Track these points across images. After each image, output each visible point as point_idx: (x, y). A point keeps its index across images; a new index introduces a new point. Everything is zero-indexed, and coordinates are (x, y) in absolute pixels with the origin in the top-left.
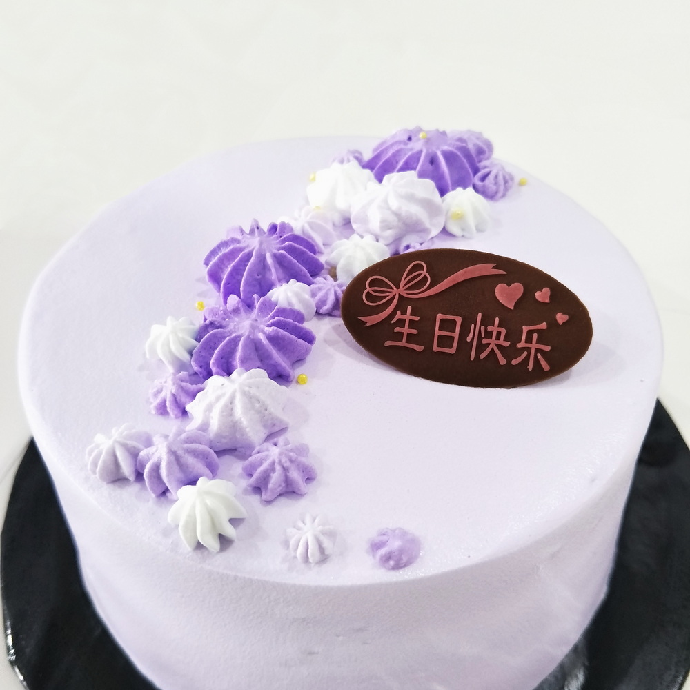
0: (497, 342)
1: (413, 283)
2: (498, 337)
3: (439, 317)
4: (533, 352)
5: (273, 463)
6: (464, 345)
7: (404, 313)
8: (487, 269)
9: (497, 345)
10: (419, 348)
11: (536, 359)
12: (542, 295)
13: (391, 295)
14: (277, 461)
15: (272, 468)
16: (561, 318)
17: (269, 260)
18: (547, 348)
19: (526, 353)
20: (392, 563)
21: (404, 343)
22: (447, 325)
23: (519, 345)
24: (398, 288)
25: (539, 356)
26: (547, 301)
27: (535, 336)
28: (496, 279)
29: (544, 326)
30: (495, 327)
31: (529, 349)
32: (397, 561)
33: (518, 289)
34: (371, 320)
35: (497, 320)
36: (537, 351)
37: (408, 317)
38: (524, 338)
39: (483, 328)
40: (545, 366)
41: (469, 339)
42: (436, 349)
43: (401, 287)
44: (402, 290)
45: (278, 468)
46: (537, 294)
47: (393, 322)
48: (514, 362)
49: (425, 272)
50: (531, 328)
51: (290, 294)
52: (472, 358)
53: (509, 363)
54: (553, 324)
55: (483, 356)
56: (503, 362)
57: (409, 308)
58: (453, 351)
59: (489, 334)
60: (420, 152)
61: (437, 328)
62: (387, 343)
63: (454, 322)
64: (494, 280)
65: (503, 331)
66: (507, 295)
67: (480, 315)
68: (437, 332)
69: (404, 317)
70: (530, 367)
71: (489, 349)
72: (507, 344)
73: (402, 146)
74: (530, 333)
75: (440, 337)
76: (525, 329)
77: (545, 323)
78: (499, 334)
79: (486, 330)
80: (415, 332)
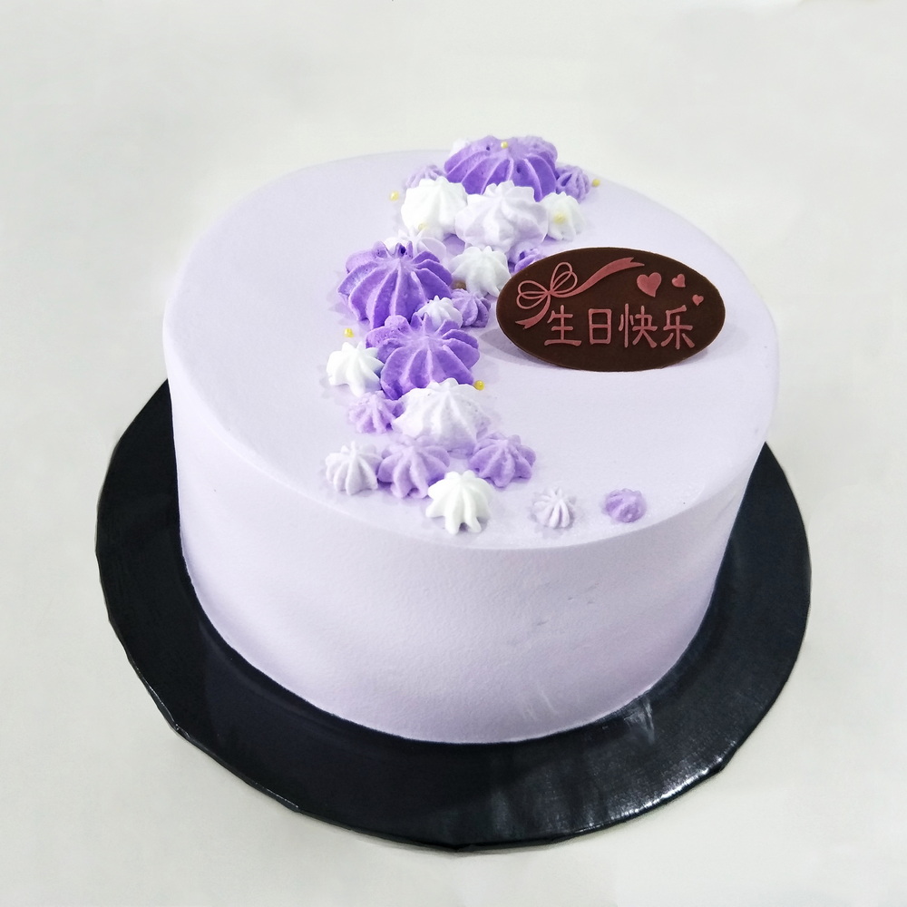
0: (646, 328)
1: (562, 283)
2: (646, 324)
3: (591, 311)
4: (678, 332)
5: (503, 453)
6: (618, 335)
7: (558, 312)
8: (626, 263)
9: (646, 331)
10: (577, 343)
11: (682, 339)
12: (678, 281)
13: (543, 297)
14: (507, 450)
15: (503, 457)
16: (697, 299)
17: (415, 279)
18: (690, 328)
19: (672, 334)
20: (630, 516)
21: (562, 340)
22: (600, 318)
23: (665, 329)
24: (549, 289)
25: (684, 335)
26: (684, 286)
27: (678, 318)
28: (637, 271)
29: (684, 308)
30: (642, 316)
31: (674, 331)
32: (633, 514)
33: (656, 278)
34: (528, 323)
35: (643, 308)
36: (682, 331)
37: (562, 315)
38: (668, 321)
39: (631, 317)
40: (690, 343)
41: (621, 329)
42: (592, 341)
43: (551, 288)
44: (553, 292)
45: (509, 456)
46: (674, 281)
47: (549, 322)
48: (663, 344)
49: (571, 272)
50: (674, 311)
51: (442, 309)
52: (626, 345)
53: (659, 346)
54: (691, 305)
55: (635, 342)
56: (654, 345)
57: (562, 307)
58: (608, 341)
59: (638, 322)
60: (507, 162)
61: (591, 322)
62: (547, 342)
63: (605, 315)
64: (635, 272)
65: (650, 318)
66: (648, 284)
67: (627, 305)
68: (592, 326)
69: (558, 316)
70: (678, 346)
71: (640, 335)
72: (655, 328)
73: (485, 157)
74: (673, 316)
75: (594, 329)
76: (668, 313)
77: (684, 306)
78: (646, 320)
79: (634, 318)
80: (571, 328)
